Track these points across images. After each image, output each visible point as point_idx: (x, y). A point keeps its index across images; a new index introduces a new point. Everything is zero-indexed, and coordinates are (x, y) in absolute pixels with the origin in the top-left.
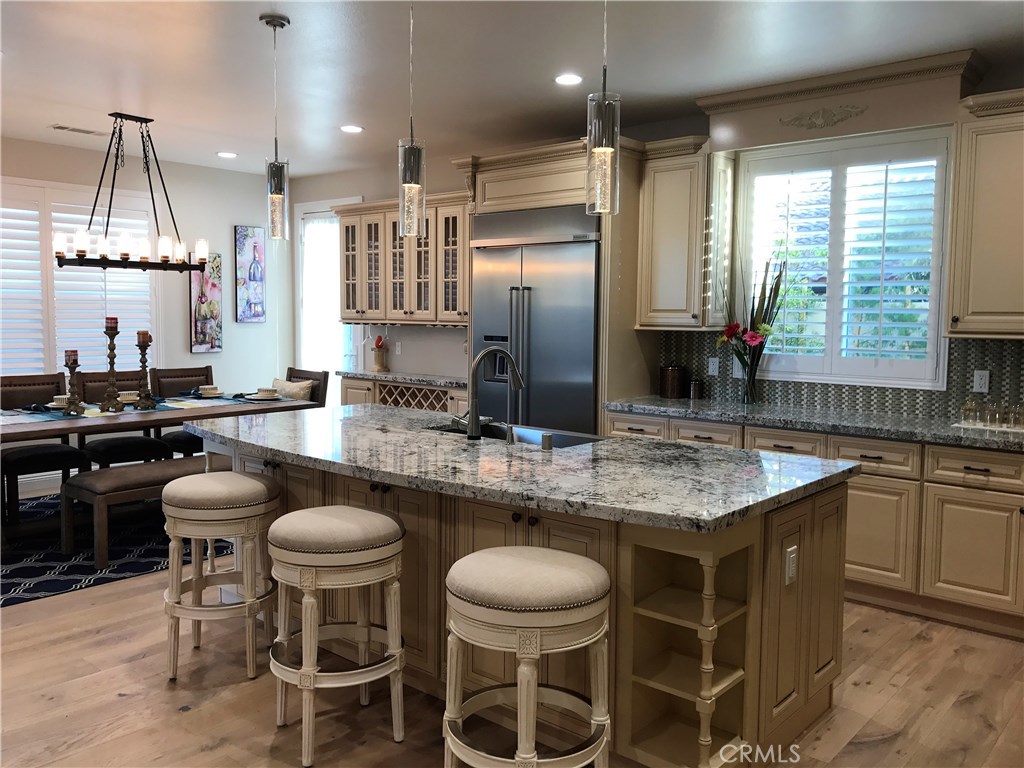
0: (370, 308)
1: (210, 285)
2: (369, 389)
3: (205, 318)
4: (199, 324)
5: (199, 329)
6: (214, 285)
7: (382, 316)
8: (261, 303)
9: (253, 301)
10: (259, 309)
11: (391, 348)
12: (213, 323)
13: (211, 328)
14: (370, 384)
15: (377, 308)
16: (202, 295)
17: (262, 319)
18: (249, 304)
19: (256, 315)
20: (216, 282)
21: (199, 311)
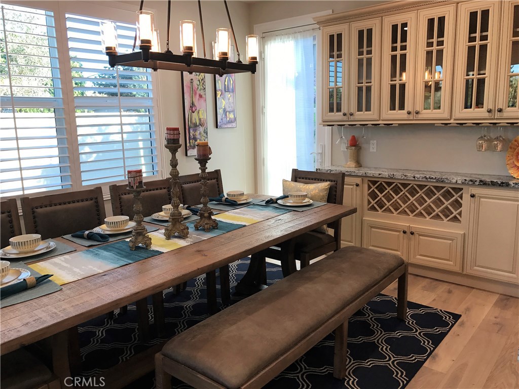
0: (360, 109)
1: (198, 96)
2: (357, 185)
3: (196, 126)
4: (191, 131)
5: (191, 135)
6: (201, 96)
7: (376, 117)
8: (233, 111)
9: (228, 109)
10: (232, 116)
11: (364, 146)
12: (201, 129)
13: (200, 134)
14: (358, 181)
15: (368, 109)
16: (193, 105)
17: (234, 124)
18: (225, 111)
19: (231, 122)
20: (202, 93)
21: (191, 119)
